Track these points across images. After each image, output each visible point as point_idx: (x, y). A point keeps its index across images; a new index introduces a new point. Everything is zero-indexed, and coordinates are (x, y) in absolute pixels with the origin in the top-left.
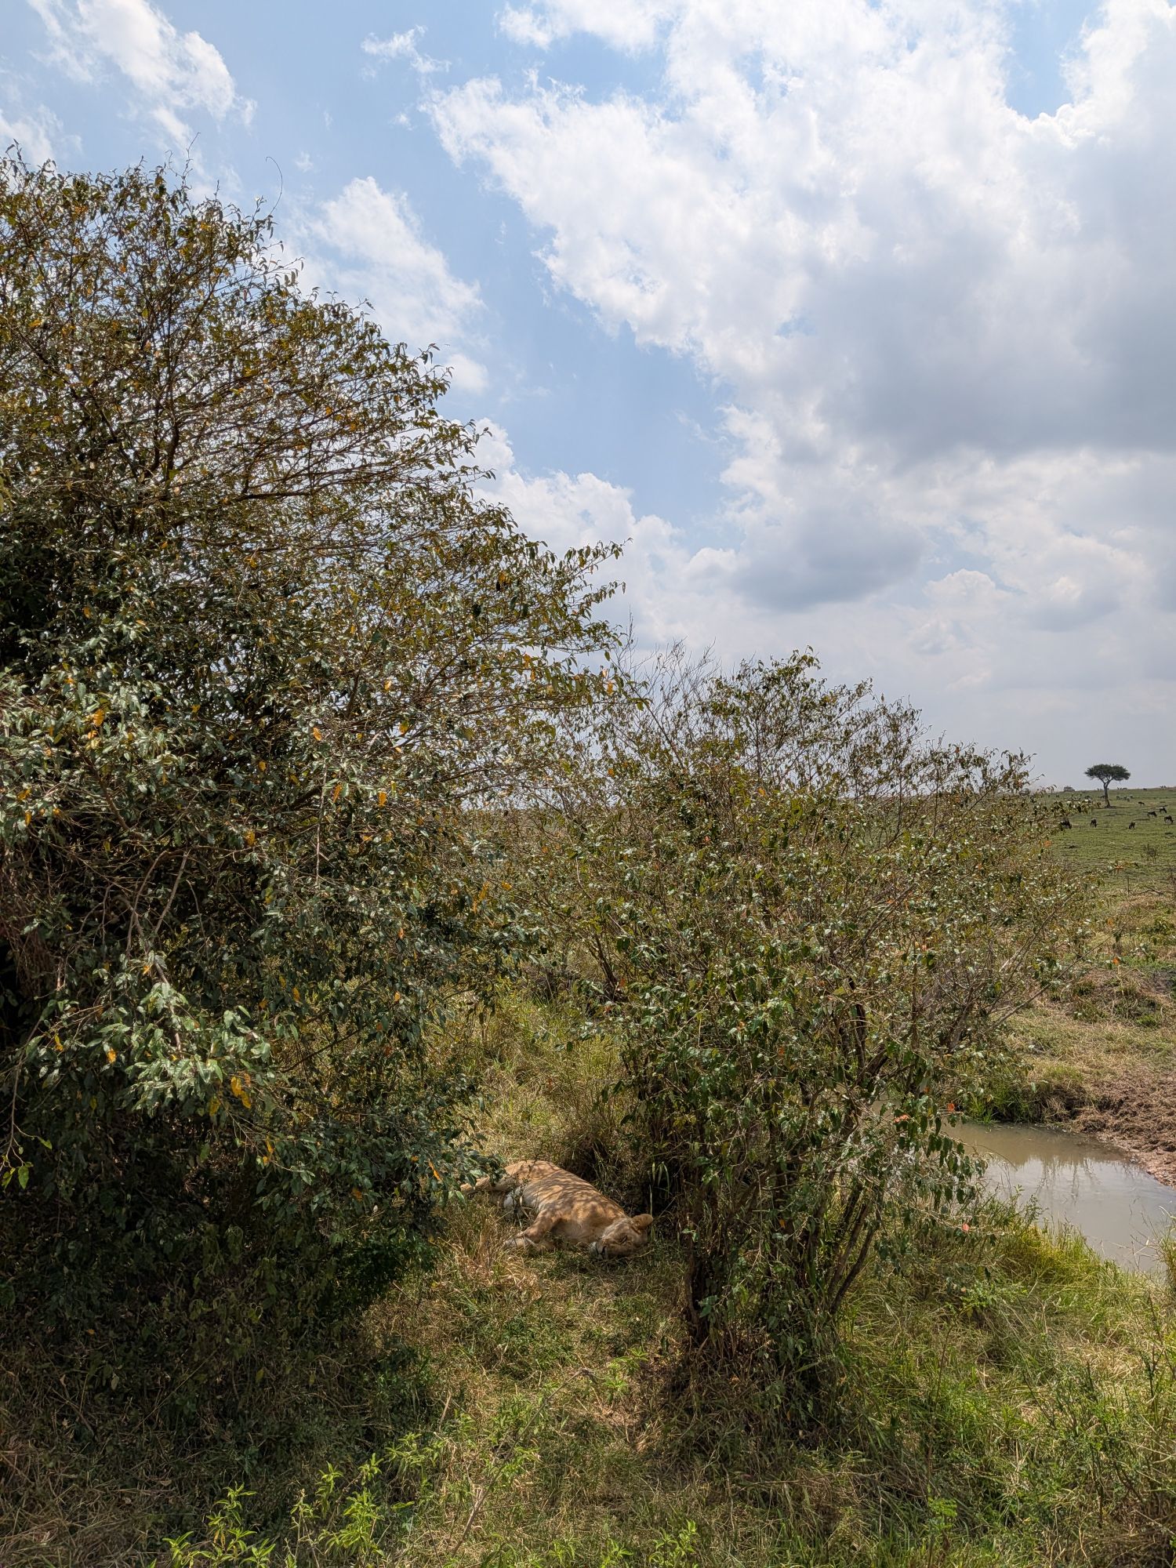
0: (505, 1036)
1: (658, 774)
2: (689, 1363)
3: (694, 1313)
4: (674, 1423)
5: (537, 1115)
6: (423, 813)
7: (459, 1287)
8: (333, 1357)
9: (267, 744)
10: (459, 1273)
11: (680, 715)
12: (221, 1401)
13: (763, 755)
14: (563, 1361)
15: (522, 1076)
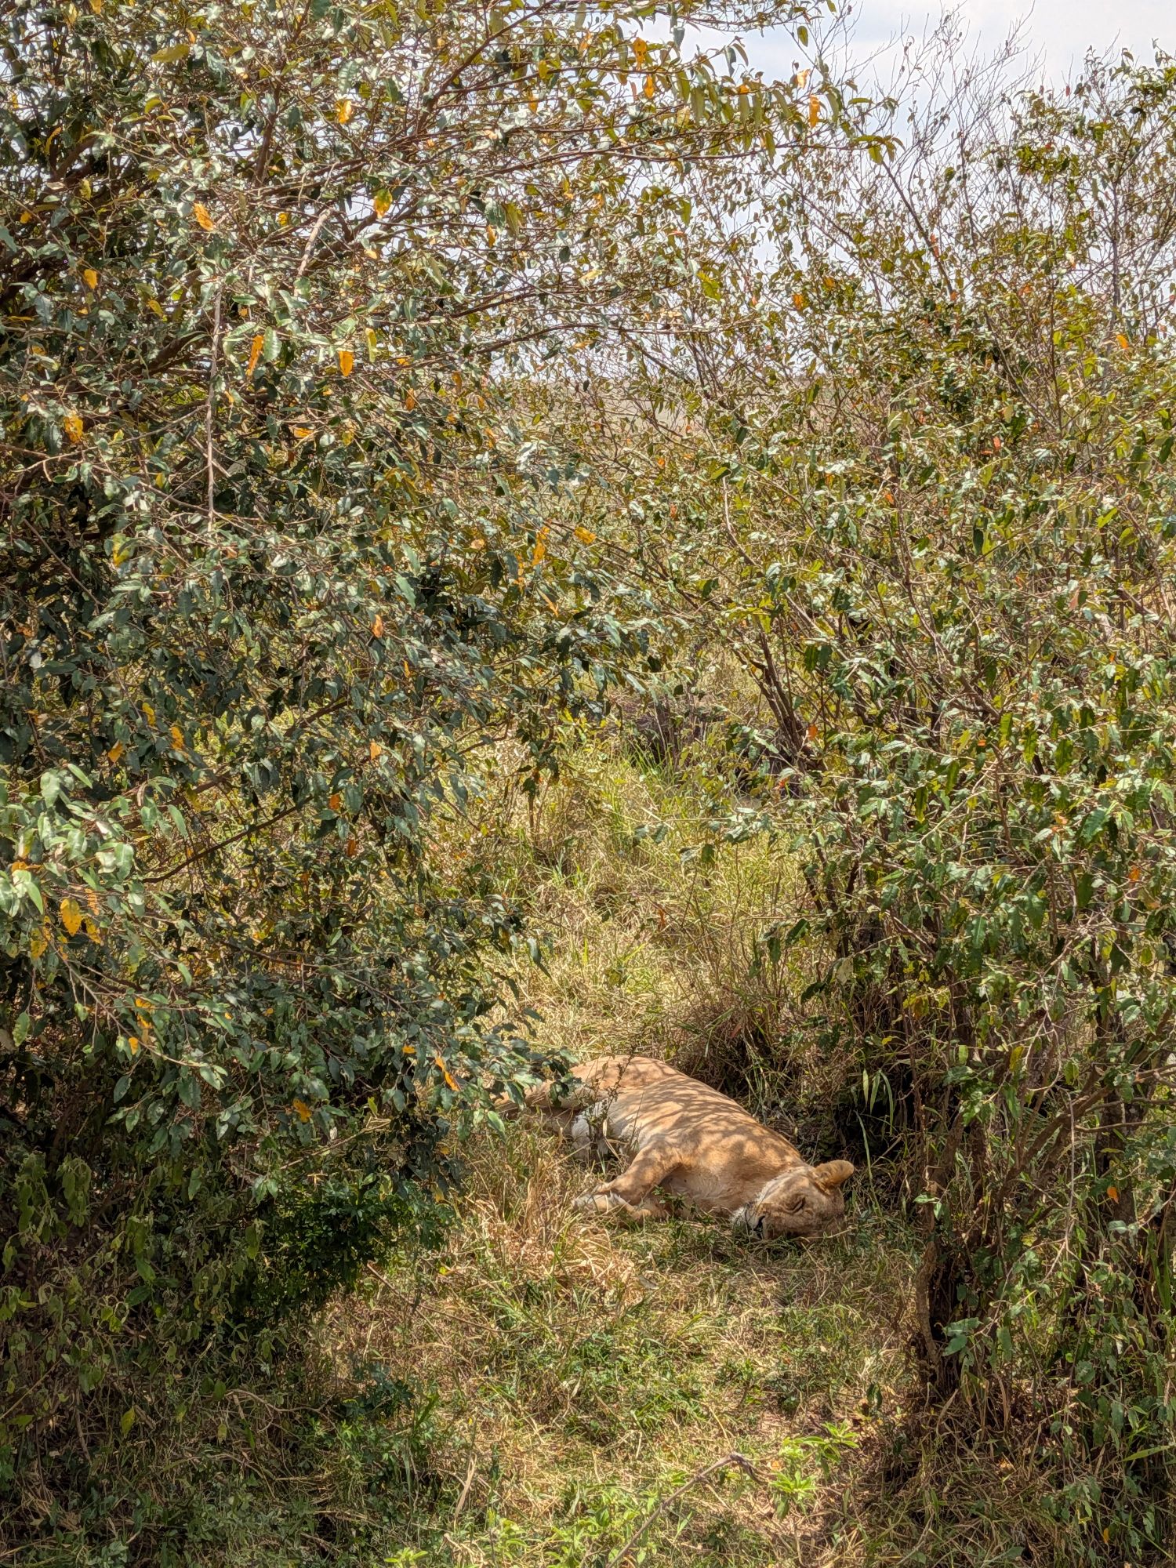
0: (575, 826)
1: (896, 303)
2: (919, 1433)
3: (931, 1346)
4: (888, 1538)
5: (633, 973)
6: (413, 382)
7: (489, 1277)
8: (259, 1392)
9: (97, 233)
10: (488, 1253)
11: (950, 175)
12: (58, 1460)
13: (1126, 261)
14: (681, 1416)
15: (607, 899)
